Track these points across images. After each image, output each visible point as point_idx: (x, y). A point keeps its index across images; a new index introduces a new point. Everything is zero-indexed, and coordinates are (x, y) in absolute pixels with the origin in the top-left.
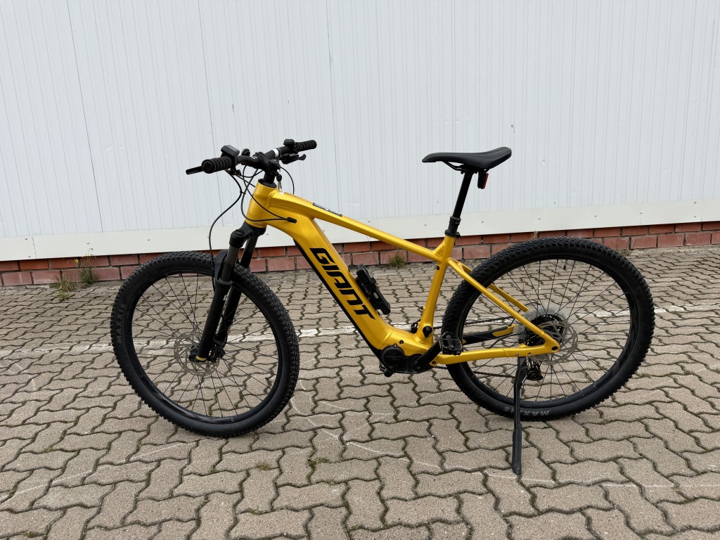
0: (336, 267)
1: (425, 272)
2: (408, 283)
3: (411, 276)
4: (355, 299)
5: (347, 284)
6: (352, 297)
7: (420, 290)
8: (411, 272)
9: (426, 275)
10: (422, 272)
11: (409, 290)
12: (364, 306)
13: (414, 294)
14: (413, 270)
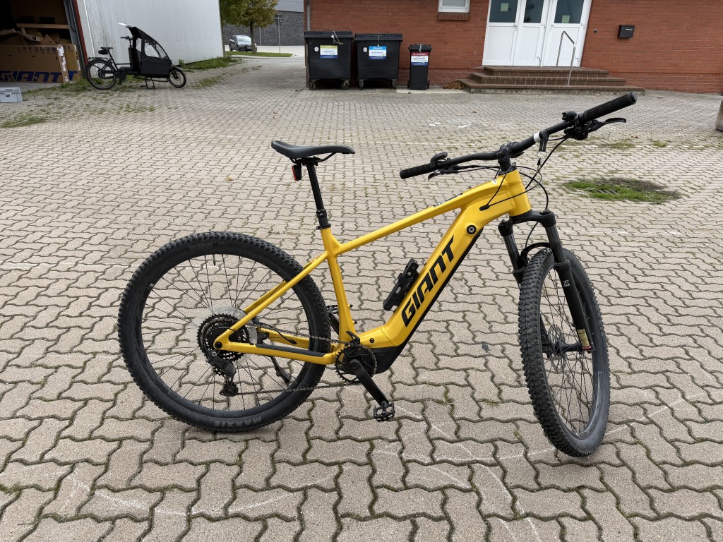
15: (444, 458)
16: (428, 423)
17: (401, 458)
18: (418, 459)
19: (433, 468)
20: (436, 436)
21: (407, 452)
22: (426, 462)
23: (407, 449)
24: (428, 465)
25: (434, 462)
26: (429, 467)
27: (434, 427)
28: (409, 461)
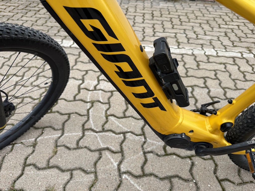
0: (119, 47)
1: (190, 7)
2: (180, 14)
3: (182, 8)
4: (145, 91)
5: (136, 73)
6: (141, 90)
7: (187, 20)
8: (182, 6)
9: (191, 9)
10: (189, 6)
11: (180, 19)
12: (156, 99)
13: (184, 23)
14: (183, 4)
15: (117, 136)
16: (119, 170)
17: (145, 138)
18: (134, 136)
19: (126, 129)
20: (117, 155)
21: (141, 141)
22: (129, 134)
23: (140, 145)
24: (129, 132)
25: (124, 133)
26: (129, 130)
27: (116, 164)
28: (140, 135)
